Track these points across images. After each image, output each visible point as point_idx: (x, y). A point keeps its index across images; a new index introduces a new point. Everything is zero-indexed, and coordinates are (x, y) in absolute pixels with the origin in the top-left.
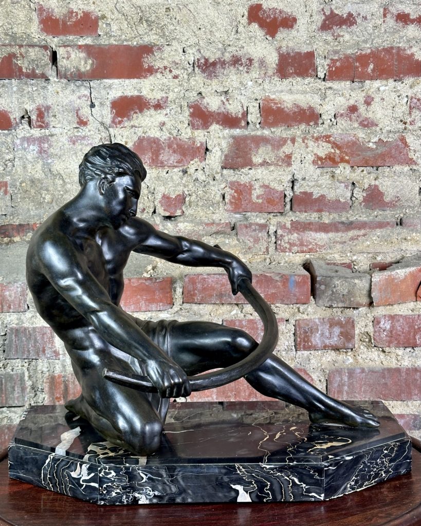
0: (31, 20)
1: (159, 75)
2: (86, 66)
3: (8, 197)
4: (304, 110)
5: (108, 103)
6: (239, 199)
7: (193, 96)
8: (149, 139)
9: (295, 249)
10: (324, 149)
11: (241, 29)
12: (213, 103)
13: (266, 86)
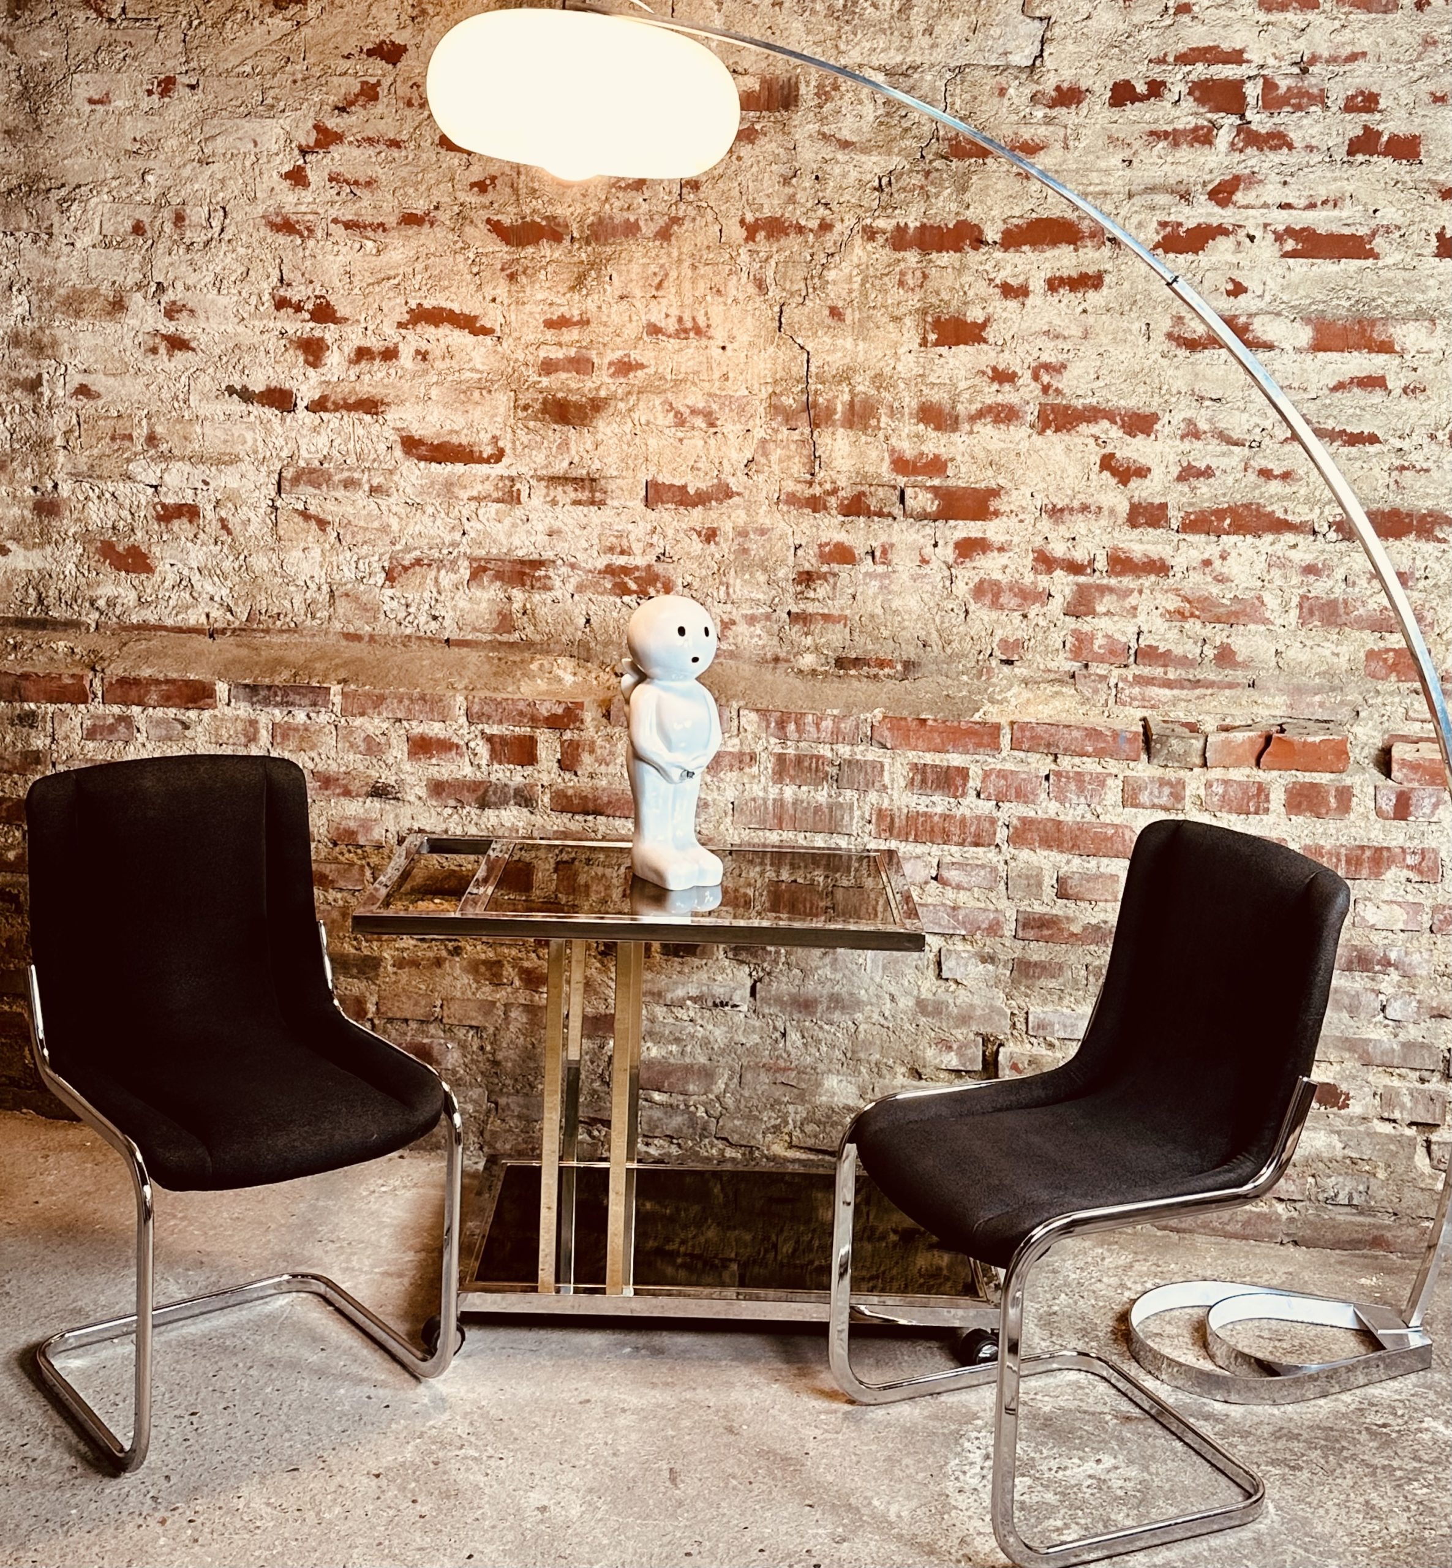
0: (882, 460)
1: (1005, 518)
2: (932, 507)
3: (847, 630)
4: (1154, 561)
5: (951, 546)
6: (1080, 648)
7: (1038, 542)
8: (990, 580)
9: (1136, 703)
10: (1173, 603)
11: (1093, 476)
12: (1058, 549)
13: (1116, 534)
